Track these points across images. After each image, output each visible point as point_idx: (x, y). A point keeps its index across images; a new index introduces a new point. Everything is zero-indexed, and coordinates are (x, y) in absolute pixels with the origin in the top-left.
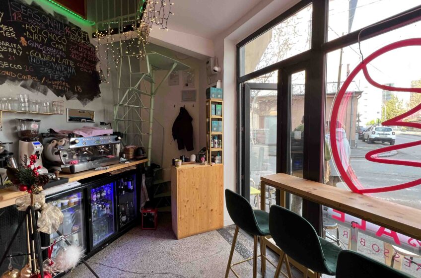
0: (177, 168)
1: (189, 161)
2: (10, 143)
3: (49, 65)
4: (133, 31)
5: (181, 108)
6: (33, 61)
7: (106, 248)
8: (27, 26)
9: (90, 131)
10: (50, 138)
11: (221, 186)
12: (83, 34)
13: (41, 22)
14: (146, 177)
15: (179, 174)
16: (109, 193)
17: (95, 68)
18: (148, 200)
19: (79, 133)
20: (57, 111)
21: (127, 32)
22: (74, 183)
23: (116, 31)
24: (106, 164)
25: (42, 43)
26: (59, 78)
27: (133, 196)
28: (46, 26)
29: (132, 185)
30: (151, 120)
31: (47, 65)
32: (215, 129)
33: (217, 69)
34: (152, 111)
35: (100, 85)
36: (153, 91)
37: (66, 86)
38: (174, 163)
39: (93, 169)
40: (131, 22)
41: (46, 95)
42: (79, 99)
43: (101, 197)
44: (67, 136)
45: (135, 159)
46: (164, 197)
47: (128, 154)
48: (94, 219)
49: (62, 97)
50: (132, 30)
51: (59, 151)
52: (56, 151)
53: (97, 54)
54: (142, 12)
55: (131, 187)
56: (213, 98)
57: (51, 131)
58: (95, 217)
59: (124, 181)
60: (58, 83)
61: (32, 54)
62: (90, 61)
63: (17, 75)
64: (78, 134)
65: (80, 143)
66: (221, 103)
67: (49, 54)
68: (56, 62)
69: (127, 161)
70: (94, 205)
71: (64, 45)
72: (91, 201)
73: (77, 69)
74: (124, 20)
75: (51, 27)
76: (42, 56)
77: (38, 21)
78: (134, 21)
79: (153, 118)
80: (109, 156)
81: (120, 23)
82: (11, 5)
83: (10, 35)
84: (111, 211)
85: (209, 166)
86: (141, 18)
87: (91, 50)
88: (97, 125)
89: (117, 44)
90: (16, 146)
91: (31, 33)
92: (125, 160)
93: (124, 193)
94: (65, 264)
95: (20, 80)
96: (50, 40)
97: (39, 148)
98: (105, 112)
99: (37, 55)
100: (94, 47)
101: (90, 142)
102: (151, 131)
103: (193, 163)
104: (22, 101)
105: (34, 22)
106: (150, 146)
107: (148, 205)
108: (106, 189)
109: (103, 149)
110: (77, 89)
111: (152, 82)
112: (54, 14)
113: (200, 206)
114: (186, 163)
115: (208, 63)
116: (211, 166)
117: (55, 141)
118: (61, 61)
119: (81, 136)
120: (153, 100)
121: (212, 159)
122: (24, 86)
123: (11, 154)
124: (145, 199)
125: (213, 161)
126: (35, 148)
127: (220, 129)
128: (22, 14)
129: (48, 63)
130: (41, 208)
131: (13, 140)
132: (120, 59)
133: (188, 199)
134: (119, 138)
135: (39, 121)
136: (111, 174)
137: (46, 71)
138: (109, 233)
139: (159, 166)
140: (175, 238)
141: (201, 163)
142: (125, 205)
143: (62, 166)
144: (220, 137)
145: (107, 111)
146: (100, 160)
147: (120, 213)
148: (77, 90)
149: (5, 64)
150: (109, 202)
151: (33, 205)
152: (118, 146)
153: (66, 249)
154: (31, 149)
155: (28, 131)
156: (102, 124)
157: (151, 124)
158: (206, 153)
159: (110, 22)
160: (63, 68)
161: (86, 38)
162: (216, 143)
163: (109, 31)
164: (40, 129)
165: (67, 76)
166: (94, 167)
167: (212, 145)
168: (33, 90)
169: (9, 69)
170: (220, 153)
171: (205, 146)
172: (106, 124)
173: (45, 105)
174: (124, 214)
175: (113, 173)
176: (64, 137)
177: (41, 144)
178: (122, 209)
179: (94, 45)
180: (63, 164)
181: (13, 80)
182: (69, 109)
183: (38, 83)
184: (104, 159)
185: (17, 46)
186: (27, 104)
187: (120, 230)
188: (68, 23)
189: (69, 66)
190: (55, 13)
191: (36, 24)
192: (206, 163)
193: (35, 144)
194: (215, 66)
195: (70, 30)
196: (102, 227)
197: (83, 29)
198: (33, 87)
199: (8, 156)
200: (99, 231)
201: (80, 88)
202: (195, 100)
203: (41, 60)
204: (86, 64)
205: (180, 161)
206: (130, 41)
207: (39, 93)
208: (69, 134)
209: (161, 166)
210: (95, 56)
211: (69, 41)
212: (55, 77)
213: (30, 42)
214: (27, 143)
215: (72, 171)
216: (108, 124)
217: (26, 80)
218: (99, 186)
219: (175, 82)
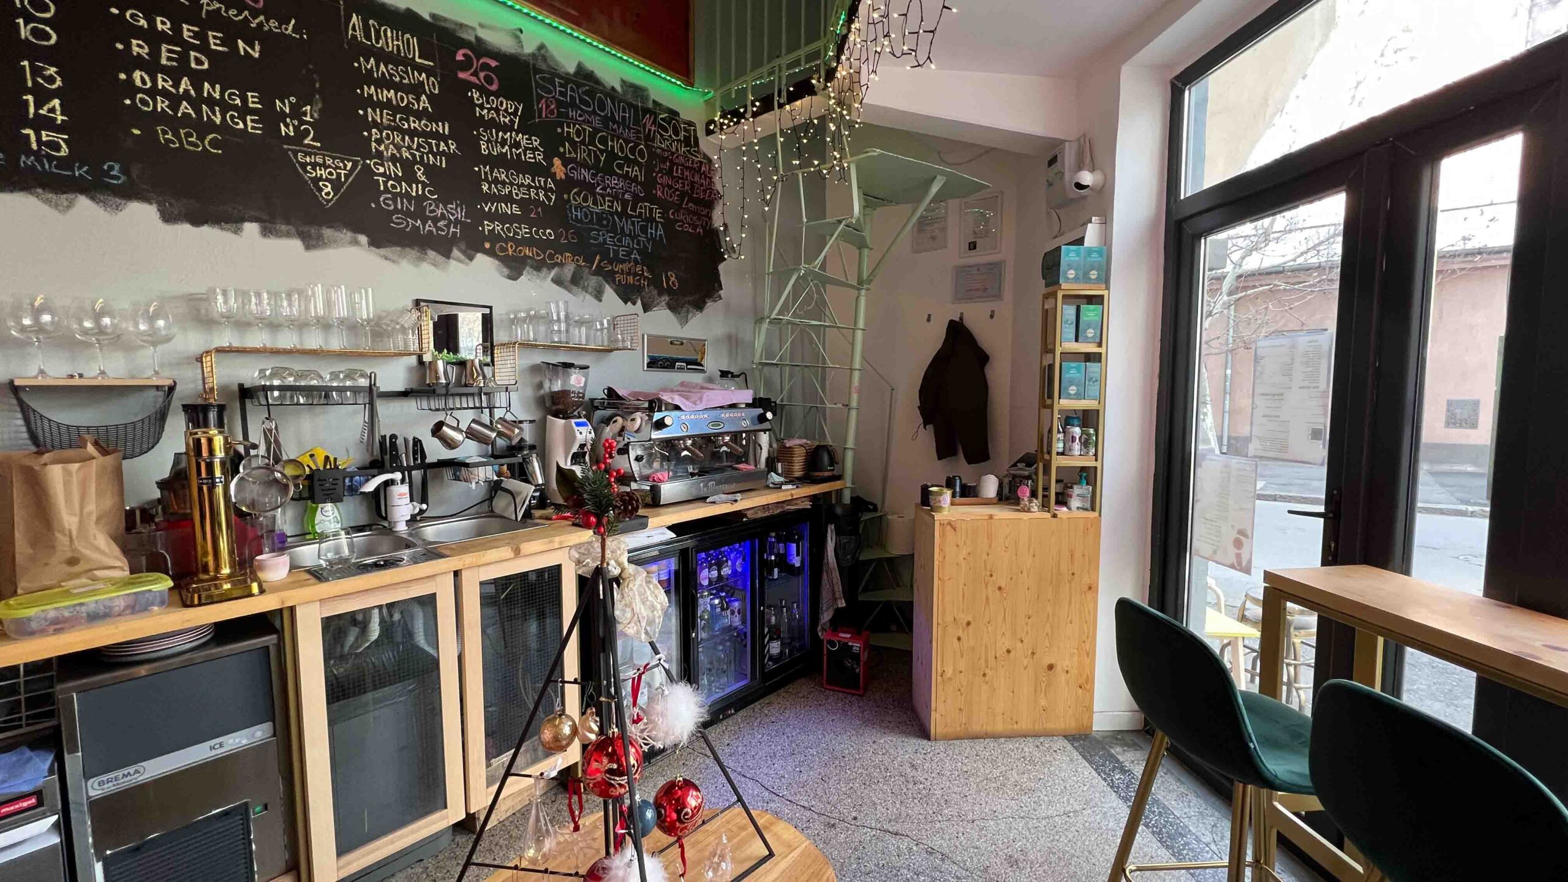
0: (937, 516)
1: (976, 496)
2: (531, 422)
3: (609, 222)
4: (815, 94)
5: (952, 322)
6: (576, 215)
7: (730, 721)
8: (566, 129)
9: (698, 395)
10: (609, 412)
11: (1090, 588)
12: (685, 130)
13: (594, 113)
14: (837, 534)
15: (943, 535)
16: (739, 570)
17: (710, 218)
18: (842, 604)
19: (673, 399)
20: (623, 341)
21: (798, 103)
22: (661, 530)
23: (767, 105)
24: (733, 487)
25: (596, 168)
26: (629, 254)
27: (800, 585)
28: (605, 120)
29: (798, 555)
30: (857, 364)
31: (605, 222)
32: (1073, 390)
33: (1087, 178)
34: (859, 334)
35: (722, 267)
36: (865, 277)
37: (643, 274)
38: (926, 497)
39: (703, 499)
40: (811, 68)
41: (601, 301)
42: (673, 308)
43: (720, 577)
44: (646, 405)
45: (807, 479)
46: (888, 605)
47: (791, 463)
48: (703, 635)
49: (634, 303)
50: (811, 91)
51: (627, 445)
52: (621, 446)
53: (716, 179)
54: (845, 32)
55: (797, 562)
56: (1069, 284)
57: (611, 392)
58: (703, 629)
59: (779, 540)
60: (625, 267)
61: (574, 198)
62: (697, 202)
63: (545, 254)
64: (670, 401)
65: (677, 426)
66: (1102, 297)
67: (609, 195)
68: (623, 214)
69: (786, 483)
70: (702, 597)
71: (640, 165)
72: (697, 586)
73: (668, 225)
74: (790, 66)
75: (614, 121)
76: (595, 203)
77: (587, 112)
78: (818, 66)
79: (863, 357)
80: (741, 466)
81: (780, 78)
82: (536, 81)
83: (535, 158)
84: (744, 622)
85: (1048, 515)
86: (840, 50)
87: (703, 169)
88: (710, 380)
89: (769, 141)
90: (541, 428)
91: (573, 144)
92: (782, 479)
93: (776, 577)
94: (666, 729)
95: (551, 267)
96: (612, 156)
97: (584, 434)
98: (733, 342)
99: (585, 200)
100: (710, 161)
101: (695, 422)
102: (855, 397)
103: (988, 503)
104: (555, 318)
105: (580, 116)
106: (850, 443)
107: (840, 620)
108: (732, 556)
109: (726, 444)
110: (668, 279)
111: (861, 245)
112: (622, 87)
113: (1007, 646)
114: (964, 500)
115: (1053, 161)
116: (1055, 516)
117: (620, 419)
118: (634, 209)
119: (677, 408)
120: (863, 301)
121: (1057, 494)
122: (558, 281)
123: (532, 447)
124: (835, 600)
125: (1062, 500)
126: (578, 434)
127: (1093, 389)
128: (557, 100)
129: (607, 219)
130: (620, 574)
131: (536, 415)
132: (775, 186)
133: (970, 618)
134: (769, 415)
135: (587, 367)
136: (745, 516)
137: (601, 239)
138: (737, 681)
139: (875, 506)
140: (924, 733)
141: (1018, 504)
142: (779, 609)
143: (634, 486)
144: (1090, 419)
145: (737, 339)
146: (718, 476)
147: (766, 630)
148: (667, 283)
149: (524, 230)
150: (738, 594)
151: (605, 565)
152: (764, 439)
153: (666, 692)
154: (570, 437)
155: (564, 393)
156: (724, 374)
157: (856, 375)
158: (1036, 474)
159: (751, 81)
160: (637, 228)
161: (691, 141)
162: (1073, 439)
163: (749, 108)
164: (588, 389)
165: (645, 247)
166: (703, 492)
167: (1059, 446)
168: (575, 288)
169: (529, 242)
170: (1089, 475)
171: (1032, 447)
172: (733, 376)
173: (599, 327)
174: (775, 634)
175: (751, 515)
176: (638, 409)
177: (590, 427)
178: (769, 620)
179: (709, 155)
180: (636, 481)
181: (538, 267)
182: (648, 336)
183: (587, 270)
184: (729, 473)
185: (545, 182)
186: (563, 326)
187: (766, 676)
188: (650, 105)
189: (652, 220)
190: (624, 82)
191: (584, 121)
192: (1035, 505)
193: (578, 424)
194: (1080, 168)
195: (654, 123)
196: (719, 660)
197: (684, 116)
198: (576, 281)
199: (525, 452)
200: (714, 671)
201: (673, 279)
202: (998, 296)
203: (592, 213)
204: (689, 212)
205: (947, 494)
206: (807, 126)
207: (588, 296)
208: (651, 402)
209: (879, 507)
210: (710, 188)
211: (652, 155)
212: (621, 253)
213: (571, 169)
214: (563, 421)
215: (654, 500)
216: (738, 376)
217: (561, 265)
218: (717, 546)
219: (933, 238)
